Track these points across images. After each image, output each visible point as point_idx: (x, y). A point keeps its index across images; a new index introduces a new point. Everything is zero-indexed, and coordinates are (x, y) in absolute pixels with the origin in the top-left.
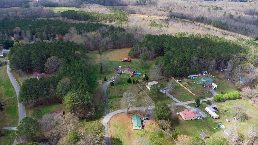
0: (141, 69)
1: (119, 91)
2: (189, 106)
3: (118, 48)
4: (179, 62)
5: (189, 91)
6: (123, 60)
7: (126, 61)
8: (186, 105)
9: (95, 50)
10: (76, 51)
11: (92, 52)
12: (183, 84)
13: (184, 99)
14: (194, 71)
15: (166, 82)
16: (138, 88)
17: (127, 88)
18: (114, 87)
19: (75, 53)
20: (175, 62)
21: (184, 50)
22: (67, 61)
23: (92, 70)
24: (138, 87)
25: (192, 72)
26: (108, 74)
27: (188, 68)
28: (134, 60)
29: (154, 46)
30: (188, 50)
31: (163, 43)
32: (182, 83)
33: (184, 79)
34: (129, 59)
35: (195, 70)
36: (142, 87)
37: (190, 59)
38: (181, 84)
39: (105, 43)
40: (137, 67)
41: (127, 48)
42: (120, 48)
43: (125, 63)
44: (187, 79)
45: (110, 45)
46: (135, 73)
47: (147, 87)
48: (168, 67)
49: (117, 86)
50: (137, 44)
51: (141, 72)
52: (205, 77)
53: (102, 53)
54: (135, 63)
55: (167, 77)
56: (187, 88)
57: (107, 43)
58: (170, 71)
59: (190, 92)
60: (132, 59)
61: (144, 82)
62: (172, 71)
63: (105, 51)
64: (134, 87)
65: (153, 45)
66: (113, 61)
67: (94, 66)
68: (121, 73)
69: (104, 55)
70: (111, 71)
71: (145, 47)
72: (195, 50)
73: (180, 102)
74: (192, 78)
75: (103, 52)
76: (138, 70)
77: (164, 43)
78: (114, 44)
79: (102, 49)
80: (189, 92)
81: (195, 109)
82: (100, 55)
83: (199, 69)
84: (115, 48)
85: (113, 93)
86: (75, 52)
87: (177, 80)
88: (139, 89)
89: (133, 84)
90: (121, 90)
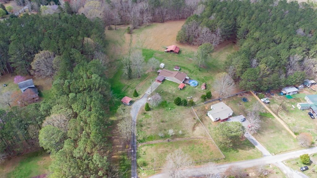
0: (198, 71)
1: (159, 124)
2: (289, 166)
3: (159, 22)
4: (269, 65)
5: (285, 126)
6: (168, 50)
7: (171, 51)
8: (282, 162)
9: (122, 24)
10: (86, 39)
11: (118, 29)
12: (273, 109)
13: (277, 146)
14: (294, 82)
15: (241, 103)
16: (192, 118)
17: (174, 116)
18: (150, 113)
19: (85, 42)
20: (262, 66)
21: (276, 37)
22: (67, 64)
23: (115, 68)
24: (192, 114)
25: (290, 83)
26: (141, 80)
27: (283, 77)
28: (186, 49)
29: (222, 25)
30: (283, 39)
31: (236, 19)
32: (271, 106)
33: (273, 96)
34: (176, 47)
35: (294, 80)
36: (199, 113)
37: (289, 59)
38: (270, 108)
39: (138, 15)
40: (190, 66)
41: (174, 20)
42: (163, 21)
43: (170, 55)
44: (279, 97)
45: (147, 17)
46: (187, 82)
47: (209, 115)
48: (248, 76)
49: (156, 112)
50: (192, 20)
51: (198, 79)
52: (310, 92)
53: (134, 31)
54: (186, 56)
55: (244, 92)
56: (281, 119)
57: (142, 13)
58: (252, 83)
59: (287, 129)
60: (181, 47)
61: (202, 103)
62: (255, 83)
63: (139, 27)
64: (186, 113)
65: (219, 24)
66: (150, 49)
67: (118, 60)
68: (164, 80)
69: (136, 35)
70: (146, 73)
71: (205, 26)
72: (298, 40)
73: (270, 154)
74: (287, 95)
75: (135, 28)
76: (192, 72)
77: (239, 18)
78: (153, 15)
79: (134, 24)
80: (284, 129)
81: (299, 174)
82: (129, 35)
83: (302, 78)
84: (154, 22)
85: (149, 128)
86: (84, 39)
87: (262, 100)
88: (194, 119)
89: (185, 107)
90: (162, 122)
